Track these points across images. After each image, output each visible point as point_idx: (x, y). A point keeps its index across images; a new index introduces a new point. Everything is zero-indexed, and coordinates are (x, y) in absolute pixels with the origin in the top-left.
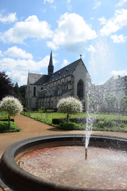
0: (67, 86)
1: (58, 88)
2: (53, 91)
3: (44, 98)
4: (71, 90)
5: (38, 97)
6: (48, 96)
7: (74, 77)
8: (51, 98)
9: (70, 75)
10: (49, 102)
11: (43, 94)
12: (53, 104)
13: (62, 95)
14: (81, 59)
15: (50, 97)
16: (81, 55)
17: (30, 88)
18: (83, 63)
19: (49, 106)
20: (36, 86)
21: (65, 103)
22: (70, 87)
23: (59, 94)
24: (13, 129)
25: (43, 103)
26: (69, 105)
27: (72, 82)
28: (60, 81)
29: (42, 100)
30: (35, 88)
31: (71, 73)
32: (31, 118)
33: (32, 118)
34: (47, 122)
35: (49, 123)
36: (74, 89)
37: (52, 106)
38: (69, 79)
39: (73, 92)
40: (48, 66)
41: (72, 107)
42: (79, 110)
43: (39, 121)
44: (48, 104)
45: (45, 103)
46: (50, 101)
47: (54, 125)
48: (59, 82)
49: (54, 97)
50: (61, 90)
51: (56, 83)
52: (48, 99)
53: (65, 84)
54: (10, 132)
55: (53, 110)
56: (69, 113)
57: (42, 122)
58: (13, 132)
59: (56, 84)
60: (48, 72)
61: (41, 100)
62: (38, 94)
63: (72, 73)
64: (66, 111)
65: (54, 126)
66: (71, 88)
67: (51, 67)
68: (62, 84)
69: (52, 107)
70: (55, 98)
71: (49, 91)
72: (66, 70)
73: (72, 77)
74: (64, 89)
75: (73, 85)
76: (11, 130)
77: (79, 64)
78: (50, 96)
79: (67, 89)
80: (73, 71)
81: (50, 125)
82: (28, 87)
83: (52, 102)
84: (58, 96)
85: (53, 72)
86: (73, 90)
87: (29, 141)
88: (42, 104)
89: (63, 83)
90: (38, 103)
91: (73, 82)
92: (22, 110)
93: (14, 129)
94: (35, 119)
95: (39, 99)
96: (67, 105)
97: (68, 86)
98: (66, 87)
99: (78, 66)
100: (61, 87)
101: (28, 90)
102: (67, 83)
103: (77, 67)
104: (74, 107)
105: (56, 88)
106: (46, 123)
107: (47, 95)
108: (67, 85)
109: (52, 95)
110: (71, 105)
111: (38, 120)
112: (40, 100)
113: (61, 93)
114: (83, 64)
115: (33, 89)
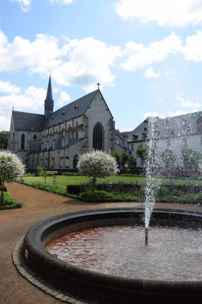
0: (77, 134)
1: (63, 136)
2: (54, 140)
3: (39, 153)
4: (83, 139)
5: (29, 151)
6: (46, 149)
7: (87, 118)
8: (51, 152)
9: (81, 116)
10: (48, 159)
11: (37, 146)
12: (54, 162)
13: (68, 148)
14: (98, 91)
15: (49, 151)
16: (98, 84)
17: (16, 136)
18: (103, 97)
19: (47, 165)
20: (26, 134)
21: (91, 161)
22: (81, 134)
23: (63, 145)
24: (10, 204)
25: (37, 160)
26: (97, 163)
27: (85, 126)
28: (66, 125)
29: (36, 155)
30: (23, 136)
31: (83, 113)
32: (26, 185)
33: (28, 185)
34: (57, 191)
35: (61, 193)
36: (88, 138)
37: (53, 165)
38: (80, 121)
39: (87, 142)
40: (45, 101)
41: (102, 166)
42: (112, 170)
43: (43, 189)
44: (46, 162)
45: (42, 160)
46: (49, 157)
47: (72, 195)
48: (63, 126)
49: (56, 151)
50: (68, 140)
51: (58, 128)
52: (46, 154)
53: (74, 130)
54: (7, 209)
55: (56, 172)
56: (98, 176)
57: (47, 191)
58: (11, 208)
59: (58, 130)
60: (45, 109)
61: (34, 156)
62: (29, 146)
63: (85, 113)
64: (92, 173)
65: (72, 197)
66: (83, 136)
67: (49, 103)
68: (69, 130)
69: (53, 167)
70: (58, 152)
71: (48, 141)
72: (75, 107)
73: (85, 119)
74: (71, 138)
75: (87, 132)
76: (8, 206)
77: (96, 97)
78: (50, 149)
79: (77, 137)
80: (86, 110)
81: (64, 195)
82: (12, 135)
83: (53, 159)
84: (63, 149)
85: (52, 109)
86: (86, 139)
87: (51, 221)
88: (35, 162)
89: (70, 128)
90: (28, 160)
91: (87, 127)
92: (24, 173)
93: (13, 203)
94: (34, 187)
95: (30, 153)
96: (93, 164)
97: (79, 132)
98: (75, 134)
99: (94, 101)
100: (67, 134)
101: (11, 140)
102: (76, 128)
103: (92, 103)
104: (105, 166)
105: (58, 136)
106: (55, 193)
107: (44, 148)
108: (77, 132)
109: (52, 148)
110: (100, 163)
111: (39, 188)
112: (32, 156)
113: (67, 143)
114: (103, 99)
115: (20, 138)
